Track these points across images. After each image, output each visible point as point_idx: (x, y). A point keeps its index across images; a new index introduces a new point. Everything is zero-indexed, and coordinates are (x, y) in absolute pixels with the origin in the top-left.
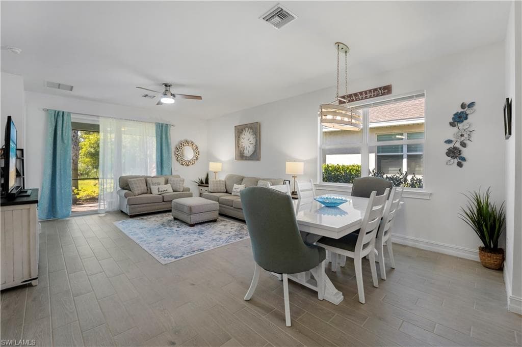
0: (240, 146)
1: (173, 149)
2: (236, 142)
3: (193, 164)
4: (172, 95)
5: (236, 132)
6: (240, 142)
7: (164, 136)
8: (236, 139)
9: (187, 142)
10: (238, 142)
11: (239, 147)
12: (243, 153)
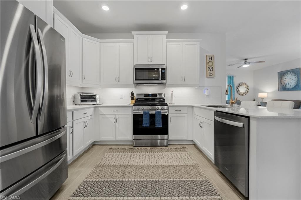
0: (283, 83)
1: (235, 87)
2: (279, 81)
3: (245, 94)
4: (248, 63)
5: (279, 75)
6: (283, 81)
7: (231, 82)
8: (279, 79)
9: (243, 84)
10: (281, 81)
11: (281, 84)
12: (286, 87)
